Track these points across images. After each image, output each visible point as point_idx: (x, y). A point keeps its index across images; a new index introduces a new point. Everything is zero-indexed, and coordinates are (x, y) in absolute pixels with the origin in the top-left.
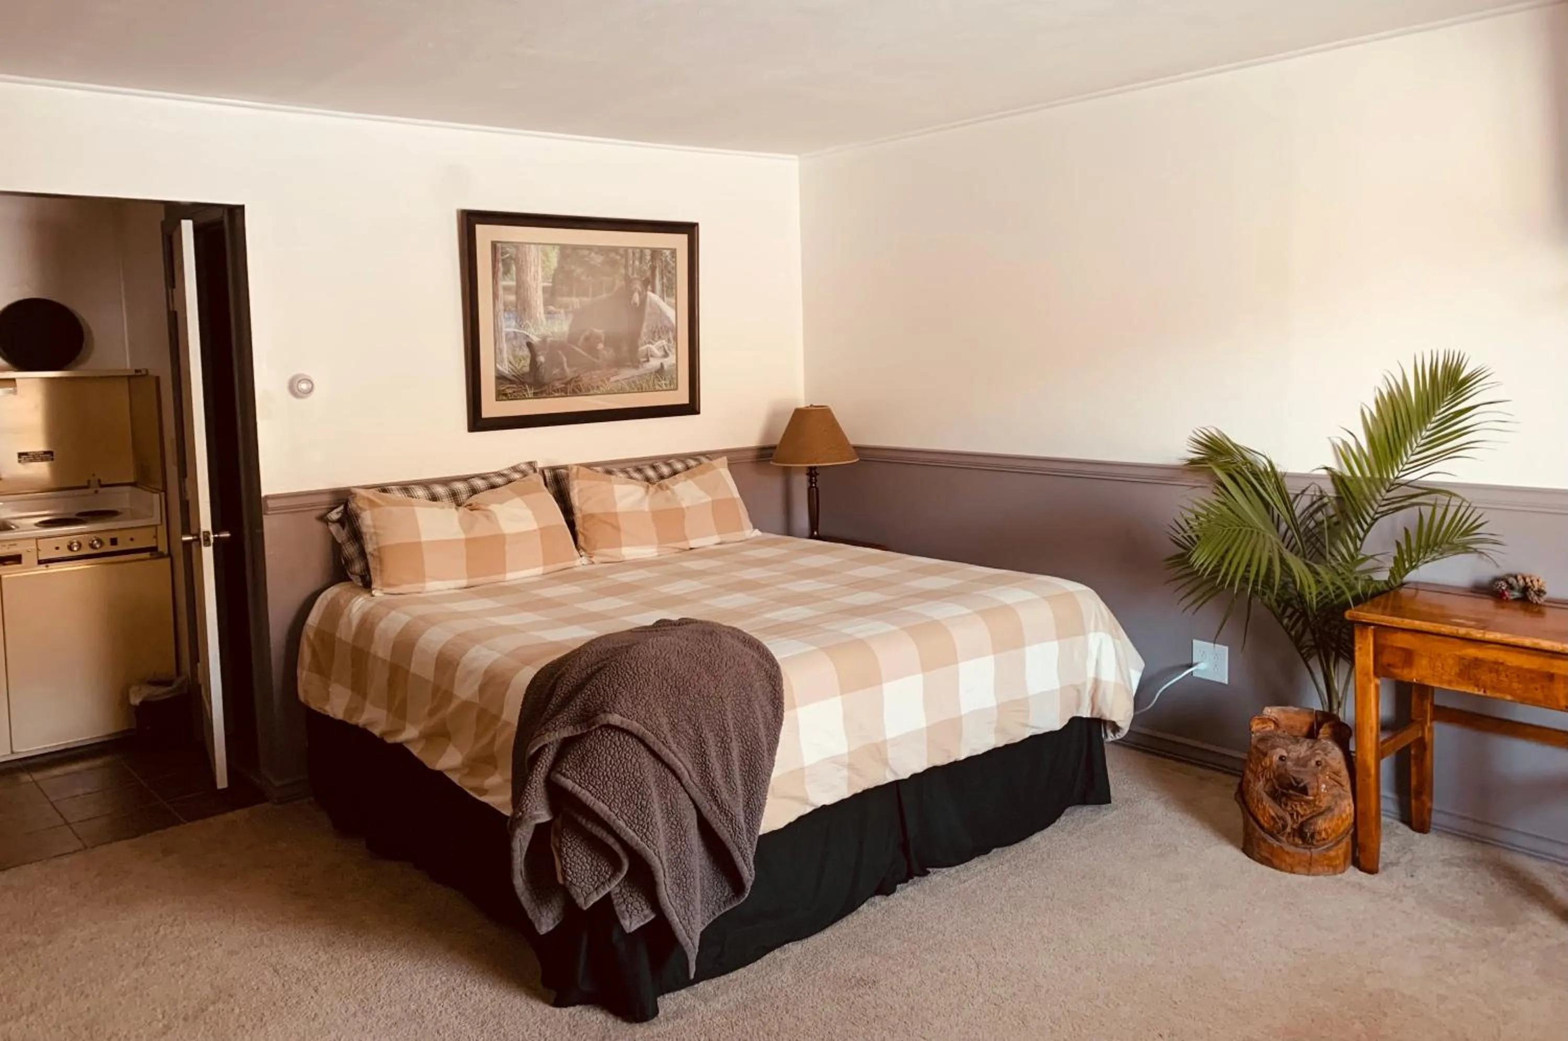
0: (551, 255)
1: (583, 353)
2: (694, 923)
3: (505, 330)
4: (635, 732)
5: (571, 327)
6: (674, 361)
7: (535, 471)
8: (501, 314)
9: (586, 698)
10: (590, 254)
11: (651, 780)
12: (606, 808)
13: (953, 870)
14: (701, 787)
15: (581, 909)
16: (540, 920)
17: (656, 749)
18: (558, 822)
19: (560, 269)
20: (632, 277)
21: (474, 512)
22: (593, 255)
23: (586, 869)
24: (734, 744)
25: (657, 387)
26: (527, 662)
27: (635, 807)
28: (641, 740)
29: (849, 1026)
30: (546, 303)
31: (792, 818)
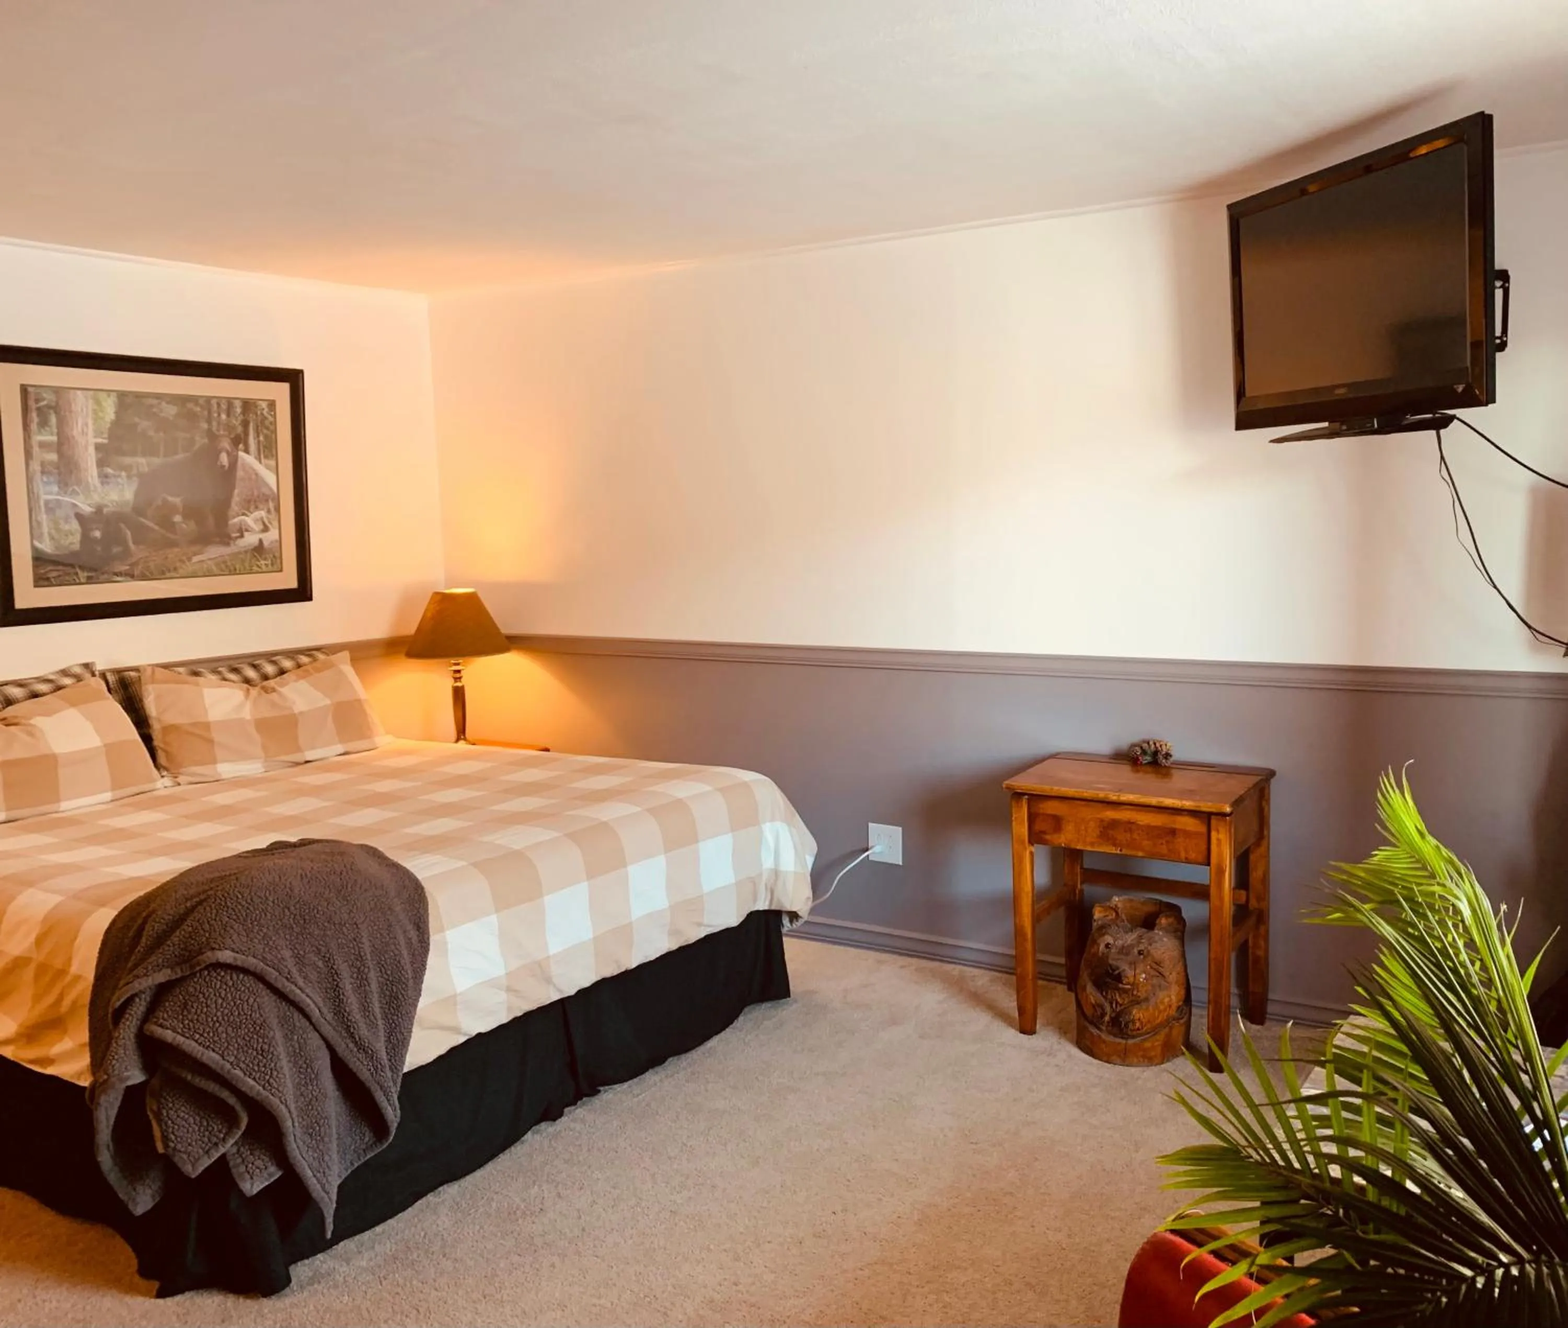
0: (104, 404)
1: (156, 528)
2: (330, 1175)
3: (44, 497)
4: (252, 969)
5: (137, 494)
6: (277, 537)
7: (93, 675)
8: (38, 476)
9: (187, 935)
10: (160, 404)
11: (274, 1022)
12: (217, 1057)
13: (626, 1085)
14: (335, 1024)
15: (189, 1178)
16: (134, 1200)
17: (279, 986)
18: (155, 1082)
19: (117, 423)
20: (217, 433)
21: (12, 728)
22: (164, 404)
23: (194, 1131)
24: (373, 975)
25: (255, 568)
26: (102, 903)
27: (255, 1053)
28: (260, 978)
29: (515, 1259)
30: (101, 464)
31: (442, 1050)
